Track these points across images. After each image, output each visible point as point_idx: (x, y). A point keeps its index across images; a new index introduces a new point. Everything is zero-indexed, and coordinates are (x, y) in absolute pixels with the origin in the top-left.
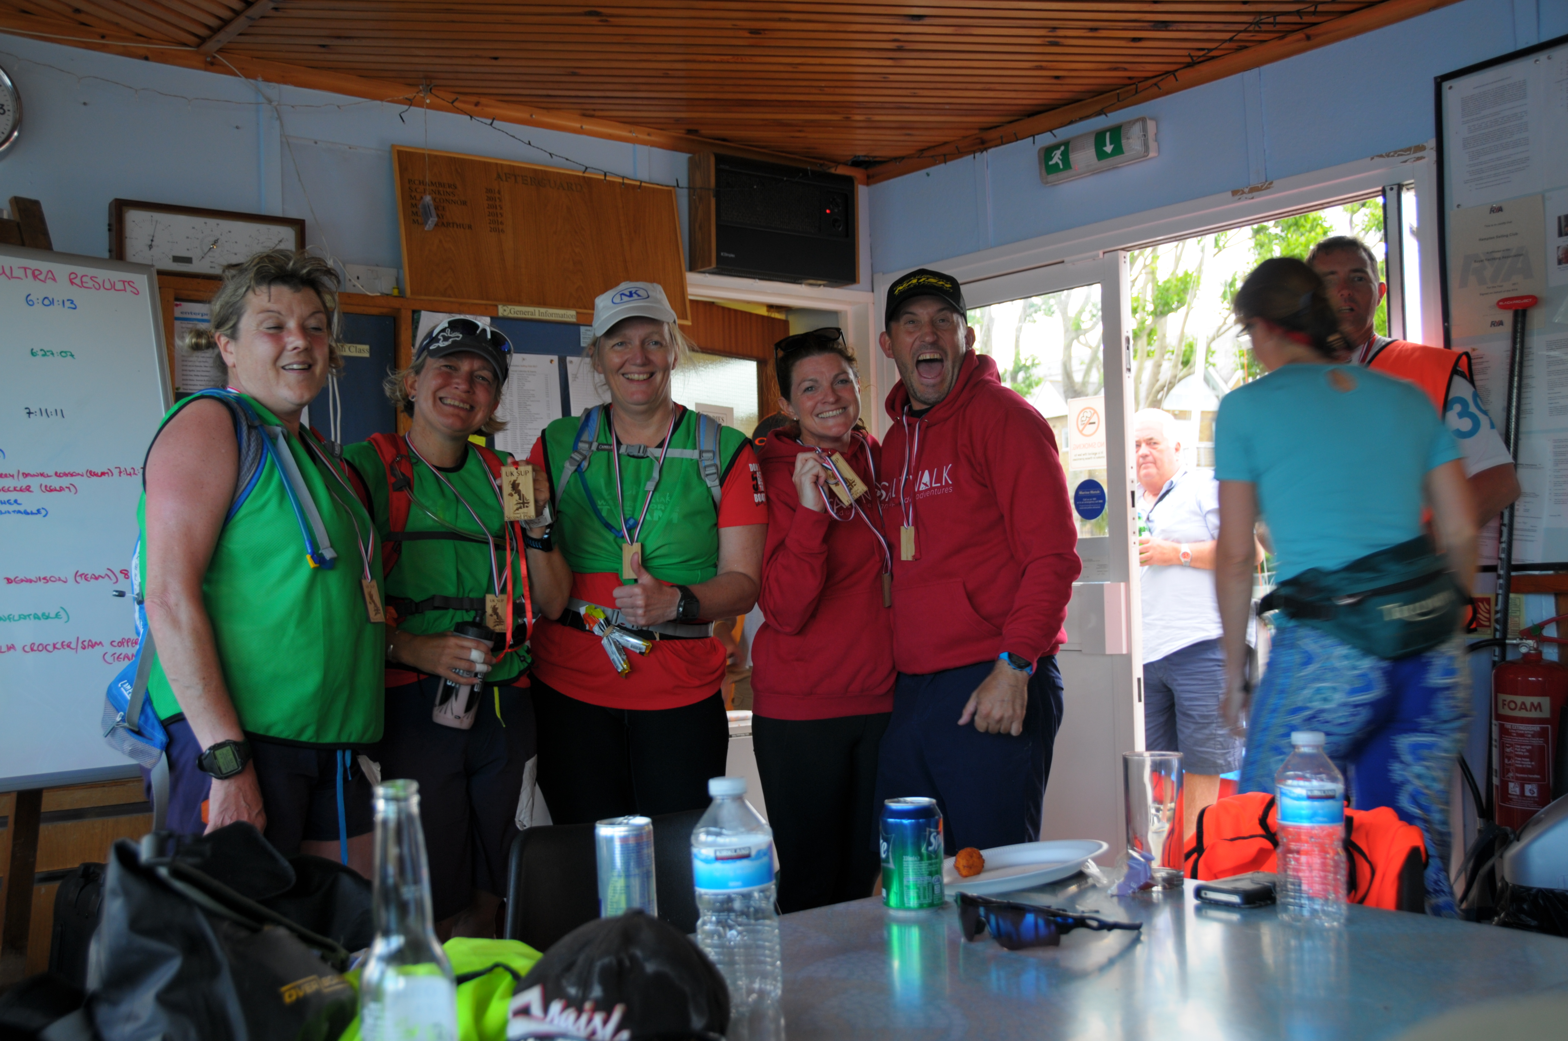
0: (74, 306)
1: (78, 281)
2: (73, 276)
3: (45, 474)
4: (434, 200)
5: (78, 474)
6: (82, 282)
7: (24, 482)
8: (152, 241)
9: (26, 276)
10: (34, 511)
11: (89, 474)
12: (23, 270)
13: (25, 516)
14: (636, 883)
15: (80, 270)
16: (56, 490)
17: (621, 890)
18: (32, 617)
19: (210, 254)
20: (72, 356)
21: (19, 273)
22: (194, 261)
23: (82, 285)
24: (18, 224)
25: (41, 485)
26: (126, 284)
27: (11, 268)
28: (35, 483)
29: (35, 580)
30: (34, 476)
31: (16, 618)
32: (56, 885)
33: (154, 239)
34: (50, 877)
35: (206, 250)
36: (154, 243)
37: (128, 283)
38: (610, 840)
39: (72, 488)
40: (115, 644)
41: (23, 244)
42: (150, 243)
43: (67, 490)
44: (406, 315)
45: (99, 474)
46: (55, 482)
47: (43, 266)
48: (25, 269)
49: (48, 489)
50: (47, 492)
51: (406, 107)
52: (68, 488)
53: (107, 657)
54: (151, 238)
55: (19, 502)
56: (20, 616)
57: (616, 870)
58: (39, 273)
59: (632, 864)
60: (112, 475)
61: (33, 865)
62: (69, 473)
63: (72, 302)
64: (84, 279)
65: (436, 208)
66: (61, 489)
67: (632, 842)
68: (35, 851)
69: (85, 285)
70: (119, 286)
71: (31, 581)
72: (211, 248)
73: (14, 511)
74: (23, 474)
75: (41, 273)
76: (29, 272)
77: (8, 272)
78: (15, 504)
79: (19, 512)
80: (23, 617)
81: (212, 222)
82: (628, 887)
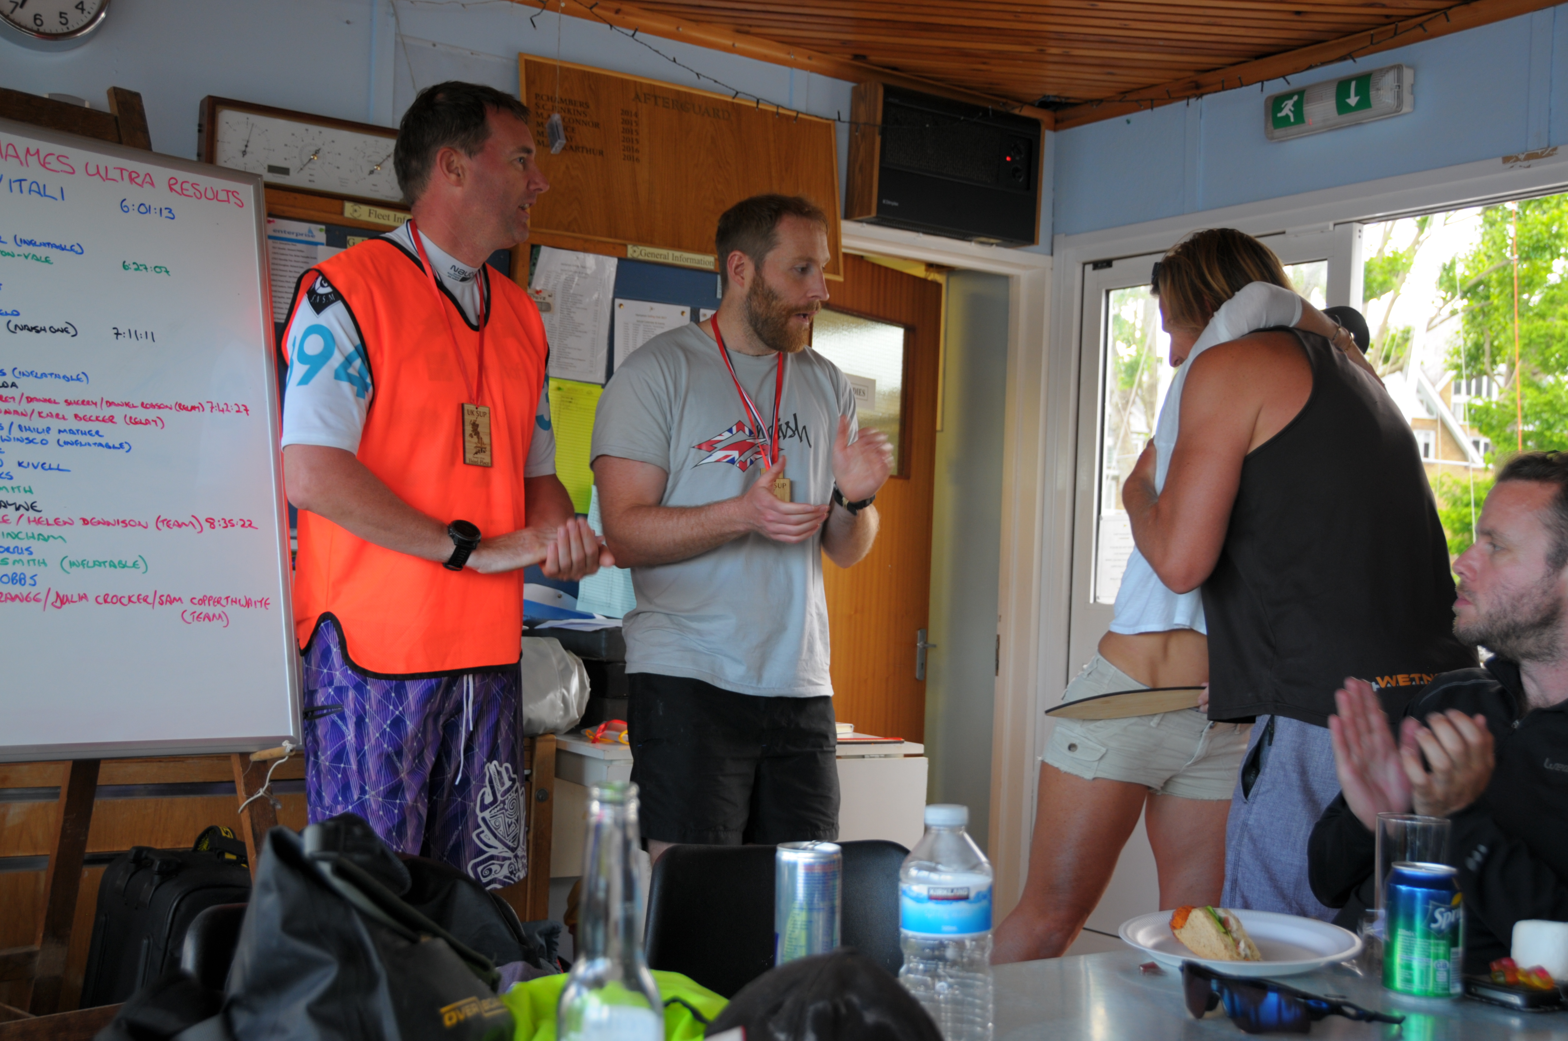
0: (172, 216)
1: (177, 187)
2: (173, 181)
3: (131, 404)
4: (563, 119)
5: (167, 407)
6: (182, 189)
7: (107, 412)
8: (246, 146)
9: (123, 179)
10: (117, 445)
11: (178, 408)
12: (119, 171)
13: (105, 449)
14: (820, 919)
15: (181, 175)
16: (141, 423)
17: (801, 925)
18: (107, 564)
19: (310, 165)
20: (167, 272)
21: (114, 174)
22: (291, 172)
23: (182, 193)
24: (116, 118)
25: (126, 416)
26: (230, 194)
27: (106, 167)
28: (118, 413)
29: (113, 523)
30: (118, 405)
31: (91, 564)
32: (102, 869)
33: (249, 145)
34: (96, 860)
35: (306, 161)
36: (248, 149)
37: (233, 193)
38: (793, 866)
39: (159, 421)
40: (195, 601)
41: (120, 142)
42: (244, 148)
43: (153, 423)
44: (525, 250)
45: (189, 408)
46: (141, 414)
47: (141, 167)
48: (122, 170)
49: (133, 421)
50: (131, 425)
51: (539, 10)
52: (155, 421)
53: (187, 616)
54: (245, 143)
55: (100, 434)
56: (94, 562)
57: (798, 902)
58: (136, 175)
59: (816, 896)
60: (203, 410)
61: (83, 844)
62: (156, 405)
63: (170, 212)
64: (185, 186)
65: (565, 129)
66: (147, 422)
67: (818, 870)
68: (87, 828)
69: (185, 192)
70: (222, 196)
71: (108, 524)
72: (311, 159)
73: (95, 444)
74: (107, 402)
75: (139, 176)
76: (126, 174)
77: (103, 173)
78: (97, 436)
79: (101, 445)
80: (98, 564)
81: (314, 129)
82: (809, 923)
